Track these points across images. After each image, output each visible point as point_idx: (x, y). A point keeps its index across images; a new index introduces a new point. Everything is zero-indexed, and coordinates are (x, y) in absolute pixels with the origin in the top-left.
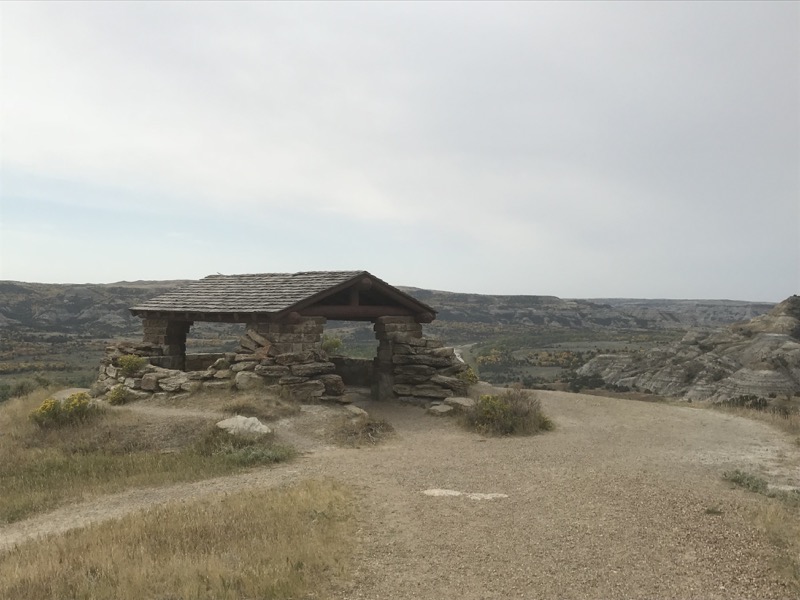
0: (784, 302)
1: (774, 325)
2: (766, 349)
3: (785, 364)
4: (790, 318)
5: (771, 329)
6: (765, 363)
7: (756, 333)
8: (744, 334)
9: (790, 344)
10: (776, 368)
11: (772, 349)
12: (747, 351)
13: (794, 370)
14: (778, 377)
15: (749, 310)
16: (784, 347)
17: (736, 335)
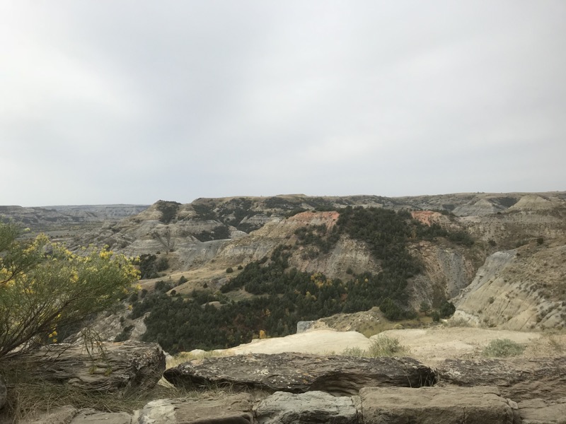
0: (155, 204)
1: (151, 216)
2: (148, 229)
3: (158, 236)
4: (158, 212)
5: (149, 218)
6: (148, 236)
7: (142, 221)
8: (136, 222)
9: (160, 225)
10: (154, 238)
11: (151, 228)
12: (138, 230)
13: (163, 238)
14: (155, 243)
15: (134, 209)
16: (157, 227)
17: (131, 222)
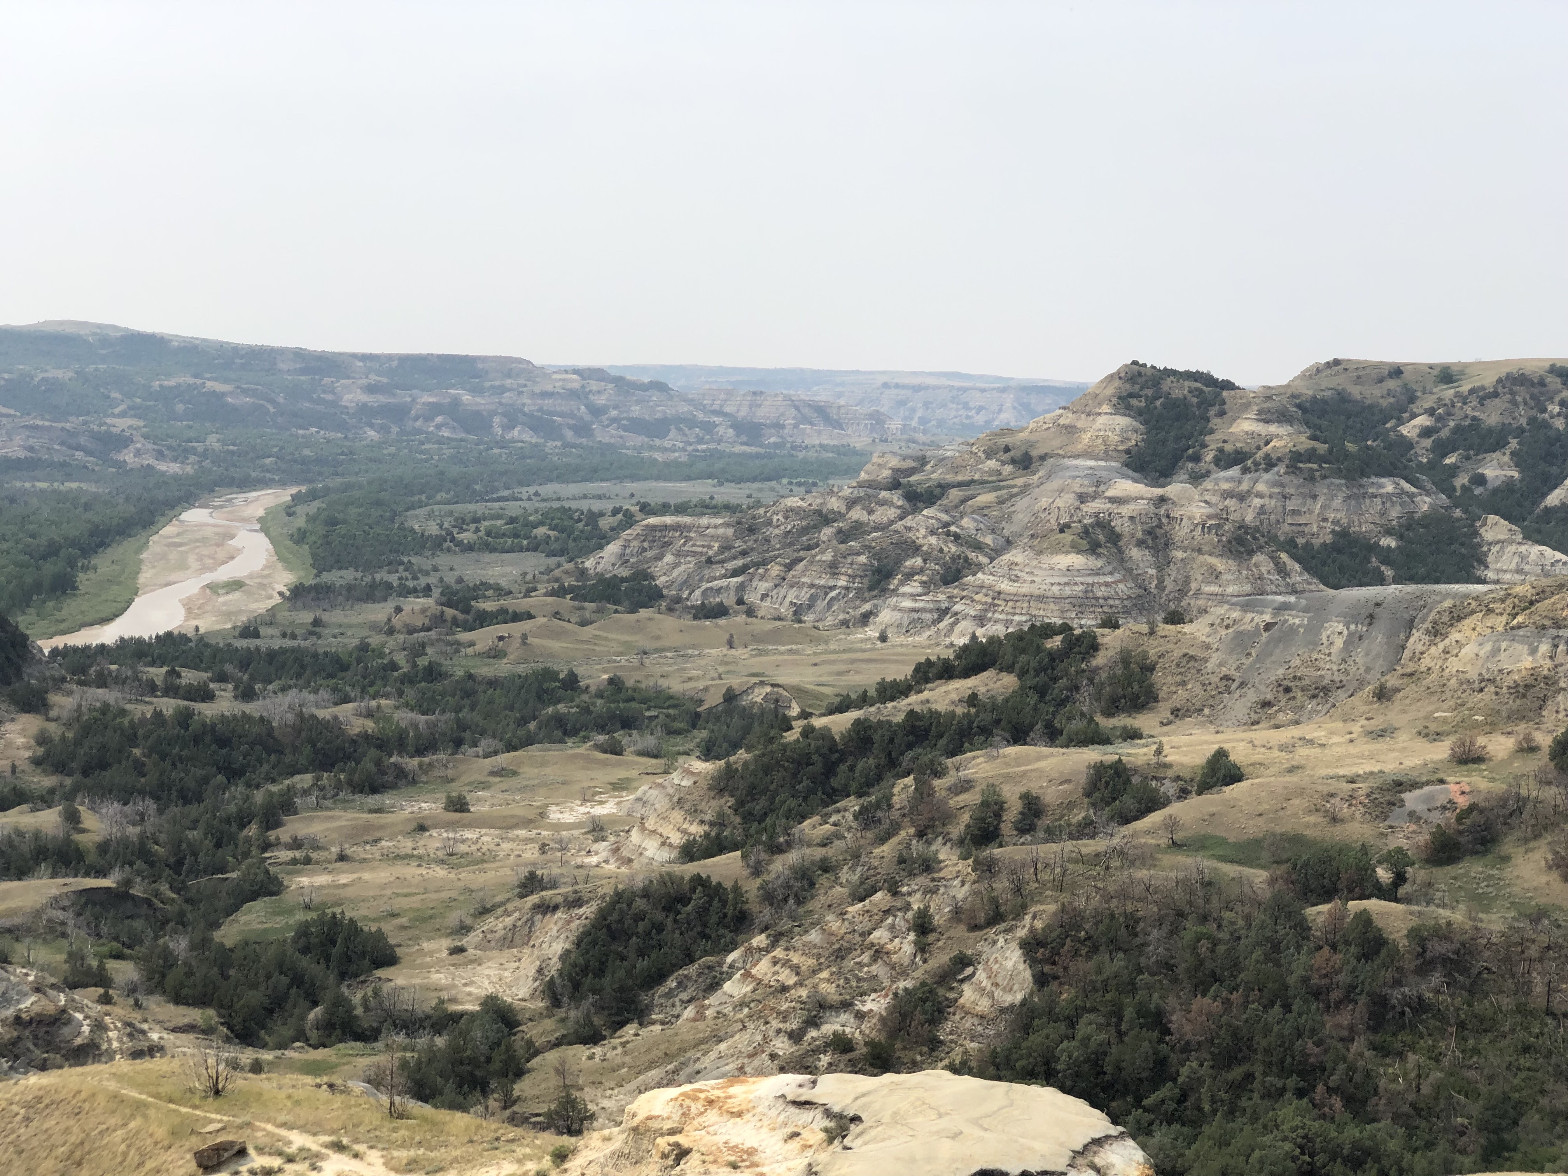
0: (1111, 377)
1: (1086, 438)
2: (1067, 500)
3: (1114, 537)
4: (1123, 421)
5: (1080, 447)
6: (1068, 537)
7: (1043, 458)
8: (1013, 461)
9: (1125, 486)
10: (1093, 549)
11: (1082, 498)
12: (1021, 504)
13: (1135, 553)
14: (1097, 572)
15: (1009, 400)
16: (1110, 493)
17: (992, 464)
